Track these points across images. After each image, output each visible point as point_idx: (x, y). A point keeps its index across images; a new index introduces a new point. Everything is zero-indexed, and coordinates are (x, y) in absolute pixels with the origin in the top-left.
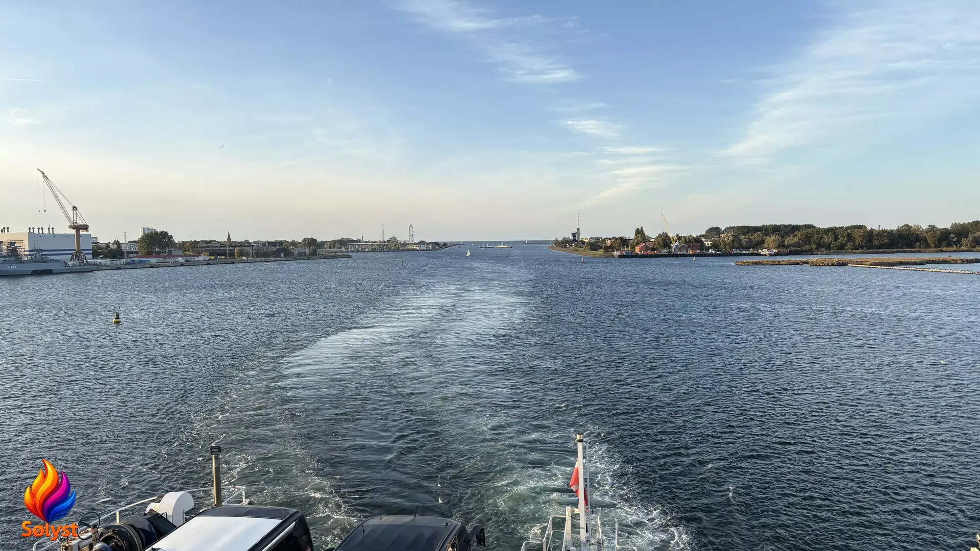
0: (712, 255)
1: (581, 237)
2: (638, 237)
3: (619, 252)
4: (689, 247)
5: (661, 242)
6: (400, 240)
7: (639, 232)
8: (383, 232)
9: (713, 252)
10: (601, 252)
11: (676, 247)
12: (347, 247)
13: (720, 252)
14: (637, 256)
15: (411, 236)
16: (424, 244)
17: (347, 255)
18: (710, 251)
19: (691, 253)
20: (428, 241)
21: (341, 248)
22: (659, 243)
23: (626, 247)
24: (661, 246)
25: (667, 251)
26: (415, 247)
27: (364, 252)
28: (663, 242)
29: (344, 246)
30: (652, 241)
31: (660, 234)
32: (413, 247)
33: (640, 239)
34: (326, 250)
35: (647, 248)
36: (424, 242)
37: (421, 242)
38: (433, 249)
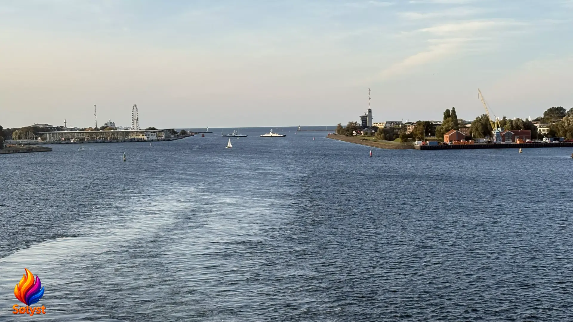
0: (546, 145)
1: (373, 121)
2: (448, 122)
3: (421, 142)
4: (515, 135)
5: (480, 128)
6: (119, 126)
7: (450, 115)
8: (95, 115)
9: (547, 141)
10: (397, 142)
11: (499, 135)
12: (44, 136)
13: (557, 142)
14: (446, 147)
15: (135, 121)
16: (154, 132)
17: (46, 148)
18: (544, 139)
19: (518, 142)
20: (159, 127)
21: (36, 138)
22: (477, 130)
23: (431, 135)
24: (479, 134)
25: (486, 140)
26: (141, 136)
27: (69, 143)
28: (483, 128)
29: (41, 135)
30: (468, 128)
31: (479, 117)
32: (138, 137)
33: (451, 124)
34: (15, 141)
35: (459, 137)
36: (154, 129)
37: (150, 129)
38: (168, 139)
